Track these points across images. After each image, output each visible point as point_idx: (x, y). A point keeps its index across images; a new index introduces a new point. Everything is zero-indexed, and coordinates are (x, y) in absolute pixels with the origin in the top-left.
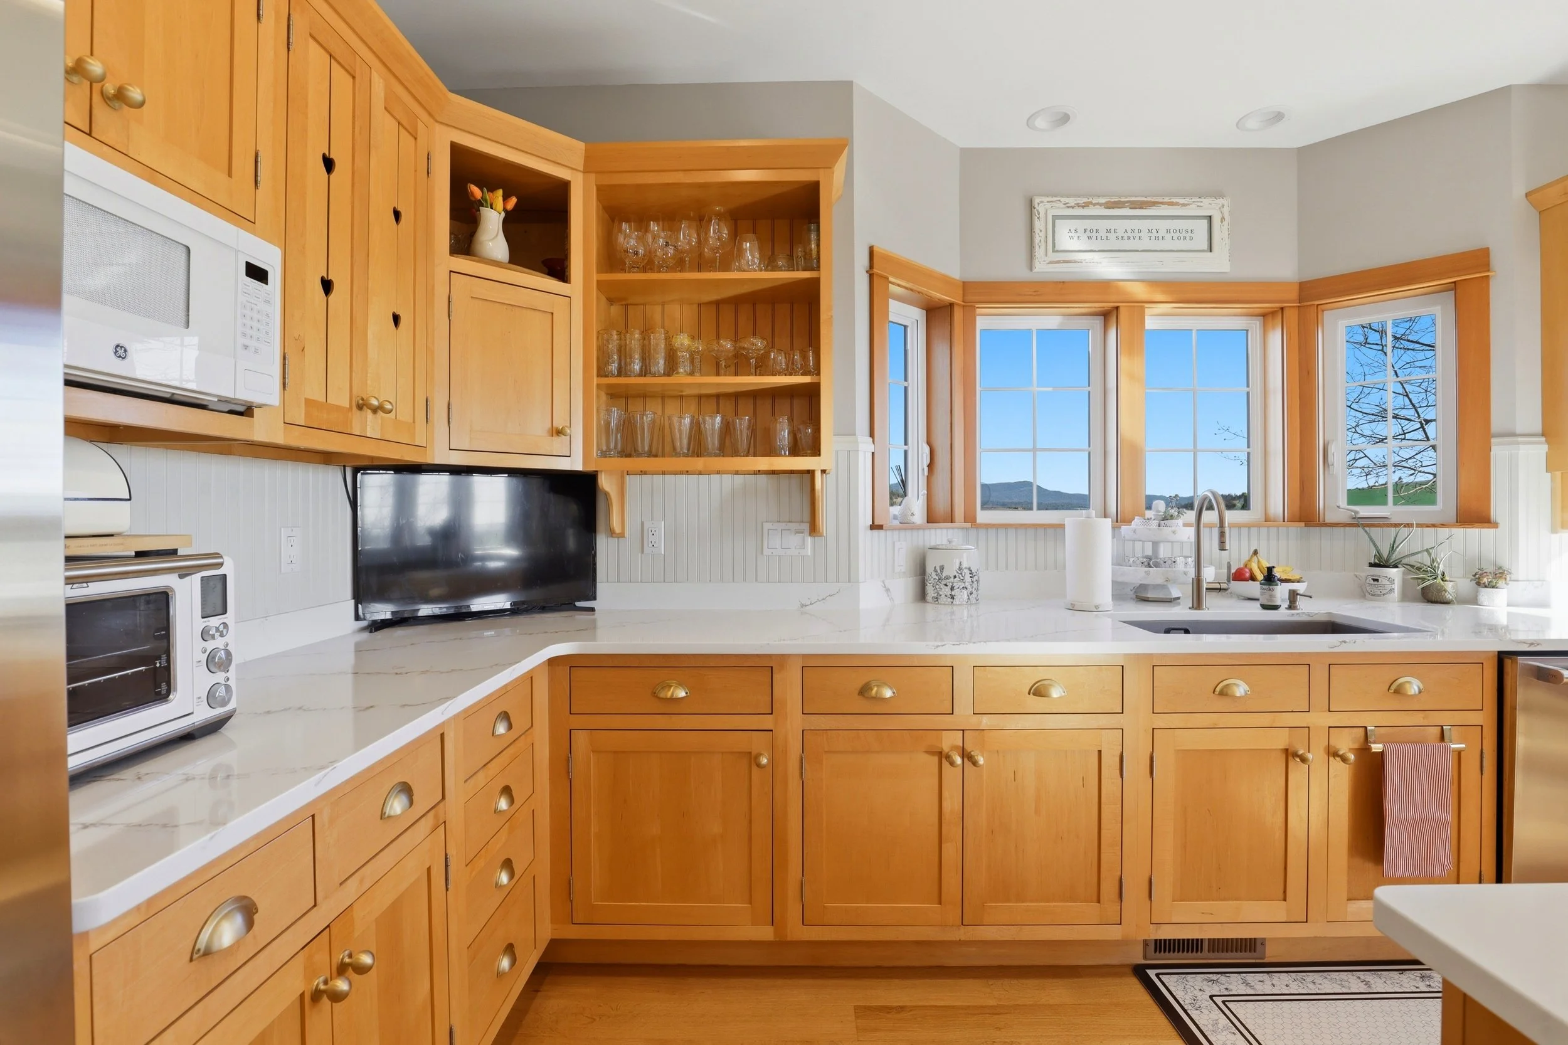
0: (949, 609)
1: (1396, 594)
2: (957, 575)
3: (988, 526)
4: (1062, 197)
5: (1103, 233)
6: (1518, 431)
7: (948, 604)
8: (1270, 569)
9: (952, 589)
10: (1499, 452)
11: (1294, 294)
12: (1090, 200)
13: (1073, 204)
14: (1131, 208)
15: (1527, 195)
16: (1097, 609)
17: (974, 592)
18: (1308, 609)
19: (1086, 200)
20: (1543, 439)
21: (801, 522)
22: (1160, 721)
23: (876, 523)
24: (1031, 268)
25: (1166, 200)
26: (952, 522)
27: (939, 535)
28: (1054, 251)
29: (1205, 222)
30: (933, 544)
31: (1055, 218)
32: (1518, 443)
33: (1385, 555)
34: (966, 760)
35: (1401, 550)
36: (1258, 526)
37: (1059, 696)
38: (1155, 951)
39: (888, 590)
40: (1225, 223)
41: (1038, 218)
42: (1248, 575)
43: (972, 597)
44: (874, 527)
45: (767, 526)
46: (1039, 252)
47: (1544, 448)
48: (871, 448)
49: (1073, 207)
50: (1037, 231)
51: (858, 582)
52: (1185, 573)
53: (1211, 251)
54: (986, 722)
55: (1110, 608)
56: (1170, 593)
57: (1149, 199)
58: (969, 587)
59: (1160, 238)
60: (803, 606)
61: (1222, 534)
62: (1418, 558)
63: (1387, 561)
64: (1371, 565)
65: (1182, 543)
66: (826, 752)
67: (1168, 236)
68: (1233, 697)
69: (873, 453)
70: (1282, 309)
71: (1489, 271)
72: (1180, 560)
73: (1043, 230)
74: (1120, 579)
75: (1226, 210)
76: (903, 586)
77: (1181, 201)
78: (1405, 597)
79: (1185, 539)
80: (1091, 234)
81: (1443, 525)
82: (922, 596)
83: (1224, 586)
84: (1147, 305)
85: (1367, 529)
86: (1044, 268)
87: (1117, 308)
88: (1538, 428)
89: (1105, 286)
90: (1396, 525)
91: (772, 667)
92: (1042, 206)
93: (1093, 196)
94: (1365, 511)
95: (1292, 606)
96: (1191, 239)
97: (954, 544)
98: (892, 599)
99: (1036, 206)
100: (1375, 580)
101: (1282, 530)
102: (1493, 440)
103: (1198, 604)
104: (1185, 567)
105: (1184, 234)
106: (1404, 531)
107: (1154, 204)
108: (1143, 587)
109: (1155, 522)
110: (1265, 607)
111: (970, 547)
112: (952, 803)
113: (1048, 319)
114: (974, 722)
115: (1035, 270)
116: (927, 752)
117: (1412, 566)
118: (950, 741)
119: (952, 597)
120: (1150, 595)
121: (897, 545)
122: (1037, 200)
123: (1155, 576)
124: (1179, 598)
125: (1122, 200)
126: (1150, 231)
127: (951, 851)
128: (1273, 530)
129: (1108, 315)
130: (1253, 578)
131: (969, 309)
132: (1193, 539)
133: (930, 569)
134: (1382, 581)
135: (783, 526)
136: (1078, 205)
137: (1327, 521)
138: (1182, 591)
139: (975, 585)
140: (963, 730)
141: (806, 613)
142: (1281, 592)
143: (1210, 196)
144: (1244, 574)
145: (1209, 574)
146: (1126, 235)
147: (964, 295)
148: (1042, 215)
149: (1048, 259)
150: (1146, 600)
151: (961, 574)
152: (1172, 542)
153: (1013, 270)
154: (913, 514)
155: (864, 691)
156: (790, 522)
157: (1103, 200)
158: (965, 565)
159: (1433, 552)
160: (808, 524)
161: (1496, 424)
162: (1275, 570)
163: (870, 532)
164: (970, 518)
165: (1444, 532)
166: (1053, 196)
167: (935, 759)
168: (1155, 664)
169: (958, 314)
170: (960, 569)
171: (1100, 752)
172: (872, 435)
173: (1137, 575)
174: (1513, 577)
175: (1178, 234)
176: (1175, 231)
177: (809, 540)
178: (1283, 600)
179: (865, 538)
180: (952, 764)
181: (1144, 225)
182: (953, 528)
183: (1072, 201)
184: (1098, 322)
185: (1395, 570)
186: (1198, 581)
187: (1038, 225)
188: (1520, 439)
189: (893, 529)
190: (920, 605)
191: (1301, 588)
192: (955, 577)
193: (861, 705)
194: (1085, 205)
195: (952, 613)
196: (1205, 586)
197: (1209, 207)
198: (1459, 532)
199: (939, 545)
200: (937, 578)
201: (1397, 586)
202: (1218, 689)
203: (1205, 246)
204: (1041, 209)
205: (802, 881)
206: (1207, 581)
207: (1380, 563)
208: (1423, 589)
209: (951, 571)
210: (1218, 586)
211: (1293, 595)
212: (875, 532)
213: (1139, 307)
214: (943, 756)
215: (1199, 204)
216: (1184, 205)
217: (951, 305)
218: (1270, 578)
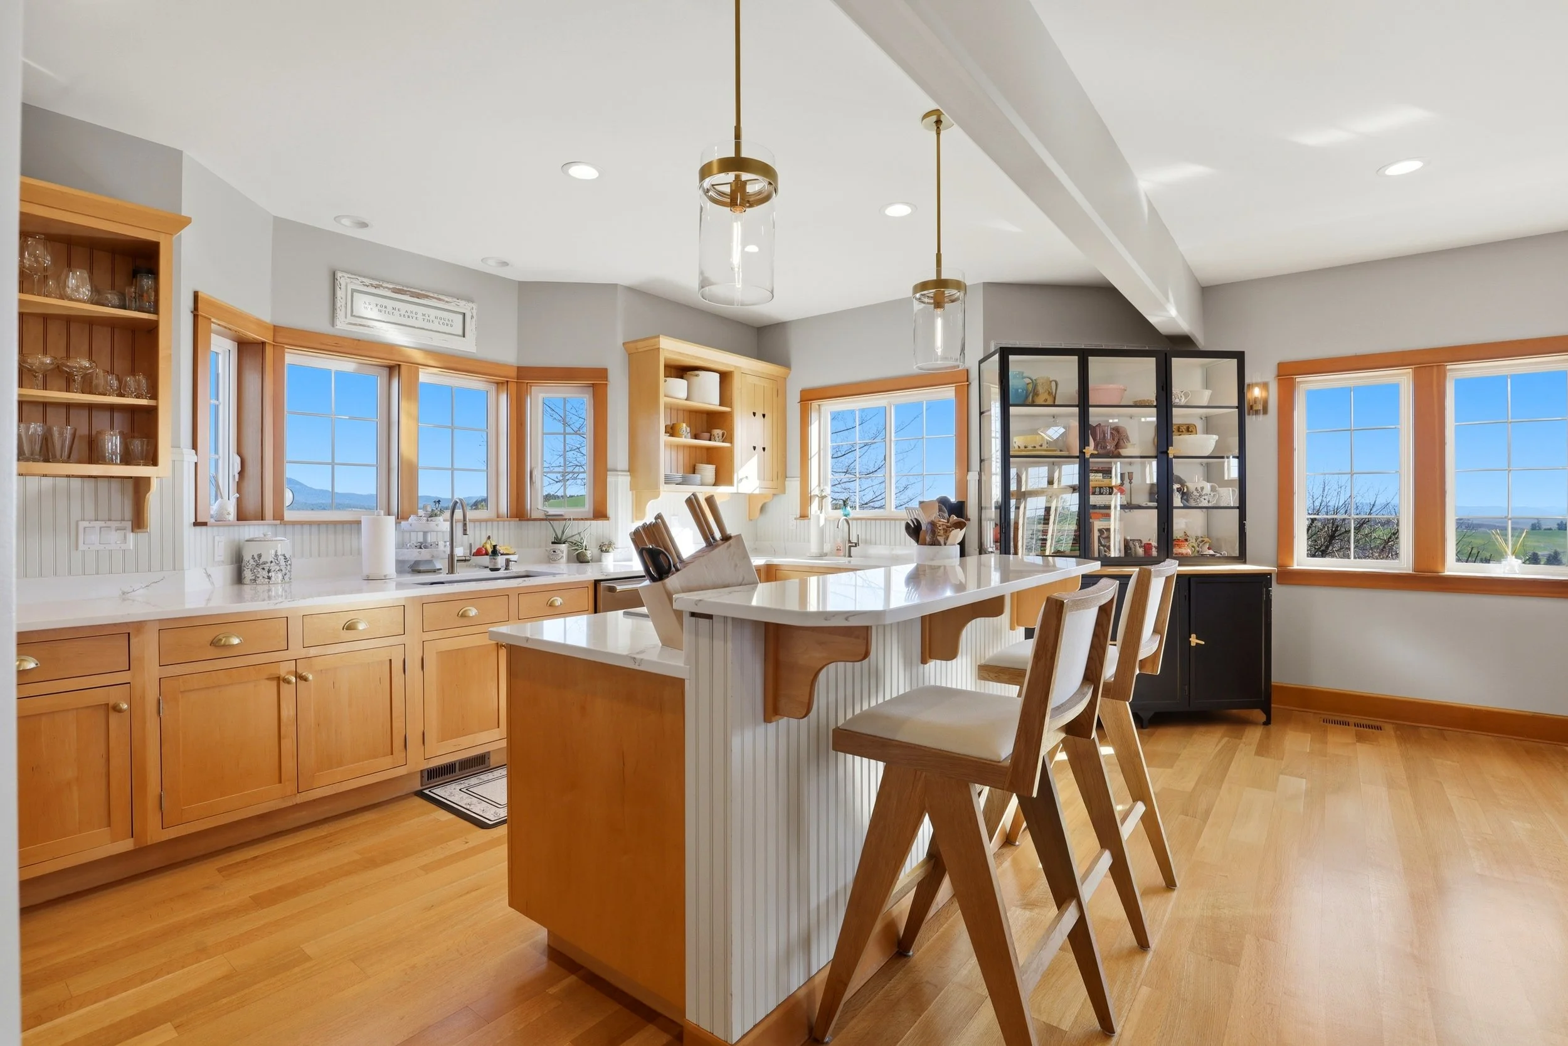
0: (266, 587)
1: (564, 559)
2: (273, 560)
3: (294, 523)
4: (360, 276)
5: (389, 309)
6: (618, 469)
7: (266, 584)
8: (495, 546)
9: (269, 571)
10: (611, 479)
11: (514, 374)
12: (381, 283)
13: (368, 284)
14: (411, 296)
15: (624, 344)
16: (384, 578)
17: (288, 573)
18: (515, 569)
19: (378, 283)
20: (628, 473)
21: (122, 520)
22: (426, 636)
23: (198, 521)
24: (333, 324)
25: (436, 296)
26: (262, 520)
27: (251, 530)
28: (352, 315)
29: (461, 317)
30: (247, 538)
31: (353, 291)
32: (618, 475)
33: (559, 537)
34: (298, 680)
35: (568, 533)
36: (492, 520)
37: (364, 628)
38: (428, 780)
39: (209, 576)
40: (474, 320)
41: (340, 288)
42: (484, 552)
43: (287, 578)
44: (196, 524)
45: (82, 524)
46: (340, 314)
47: (629, 478)
48: (194, 459)
49: (368, 286)
50: (339, 298)
51: (183, 570)
52: (444, 552)
53: (464, 337)
54: (313, 652)
55: (395, 576)
56: (435, 567)
57: (424, 293)
58: (283, 569)
59: (431, 321)
60: (124, 593)
61: (465, 525)
62: (573, 538)
63: (560, 540)
64: (553, 543)
65: (443, 532)
66: (181, 692)
67: (436, 321)
68: (469, 616)
69: (196, 463)
70: (507, 381)
71: (607, 381)
72: (441, 543)
73: (344, 297)
74: (401, 558)
75: (474, 311)
76: (223, 573)
77: (446, 299)
78: (569, 560)
79: (444, 529)
80: (382, 309)
81: (586, 519)
82: (239, 579)
83: (467, 558)
84: (420, 367)
85: (551, 522)
86: (343, 326)
87: (399, 365)
88: (627, 469)
89: (391, 348)
90: (565, 519)
91: (129, 633)
92: (343, 279)
93: (384, 281)
94: (552, 511)
95: (507, 569)
96: (451, 326)
97: (267, 537)
98: (212, 583)
99: (339, 278)
100: (554, 552)
101: (506, 523)
102: (608, 473)
103: (451, 570)
104: (444, 548)
105: (447, 322)
106: (569, 522)
107: (427, 297)
108: (417, 563)
109: (425, 518)
110: (492, 570)
111: (283, 538)
112: (288, 711)
113: (346, 365)
114: (303, 653)
115: (337, 327)
116: (268, 679)
117: (572, 543)
118: (284, 670)
119: (269, 578)
120: (422, 568)
121: (217, 538)
122: (339, 275)
123: (425, 555)
124: (441, 569)
125: (405, 289)
126: (424, 315)
127: (288, 745)
128: (501, 523)
129: (393, 369)
130: (487, 554)
131: (279, 347)
132: (449, 529)
133: (247, 557)
134: (558, 552)
135: (102, 524)
136: (372, 285)
137: (533, 517)
138: (442, 564)
139: (289, 567)
140: (296, 660)
141: (129, 599)
142: (501, 561)
143: (465, 300)
144: (481, 552)
145: (459, 552)
146: (406, 314)
147: (274, 336)
148: (343, 287)
149: (348, 321)
150: (419, 572)
151: (277, 560)
152: (437, 532)
153: (317, 323)
154: (229, 514)
155: (215, 643)
156: (110, 520)
157: (391, 286)
158: (279, 553)
159: (582, 535)
160: (130, 523)
161: (610, 465)
162: (498, 547)
163: (193, 528)
164: (279, 516)
165: (589, 522)
166: (352, 274)
167: (275, 683)
168: (423, 602)
169: (269, 351)
170: (276, 555)
171: (391, 660)
172: (195, 446)
173: (413, 555)
174: (616, 546)
175: (443, 321)
176: (441, 319)
177: (131, 536)
178: (502, 567)
179: (190, 534)
180: (289, 682)
181: (420, 310)
182: (263, 525)
183: (367, 281)
184: (385, 372)
185: (564, 545)
186: (452, 556)
187: (340, 294)
188: (619, 473)
189: (212, 526)
190: (236, 587)
191: (512, 558)
192: (271, 562)
193: (213, 652)
194: (377, 287)
195: (269, 590)
196: (456, 559)
197: (464, 306)
198: (594, 522)
199: (256, 538)
200: (254, 563)
201: (565, 555)
202: (460, 613)
203: (461, 333)
204: (342, 281)
205: (161, 795)
206: (458, 555)
207: (557, 541)
208: (578, 554)
209: (268, 556)
210: (464, 558)
211: (508, 561)
212: (198, 528)
213: (415, 365)
214: (279, 680)
215: (458, 304)
216: (447, 302)
217: (263, 343)
218: (495, 552)
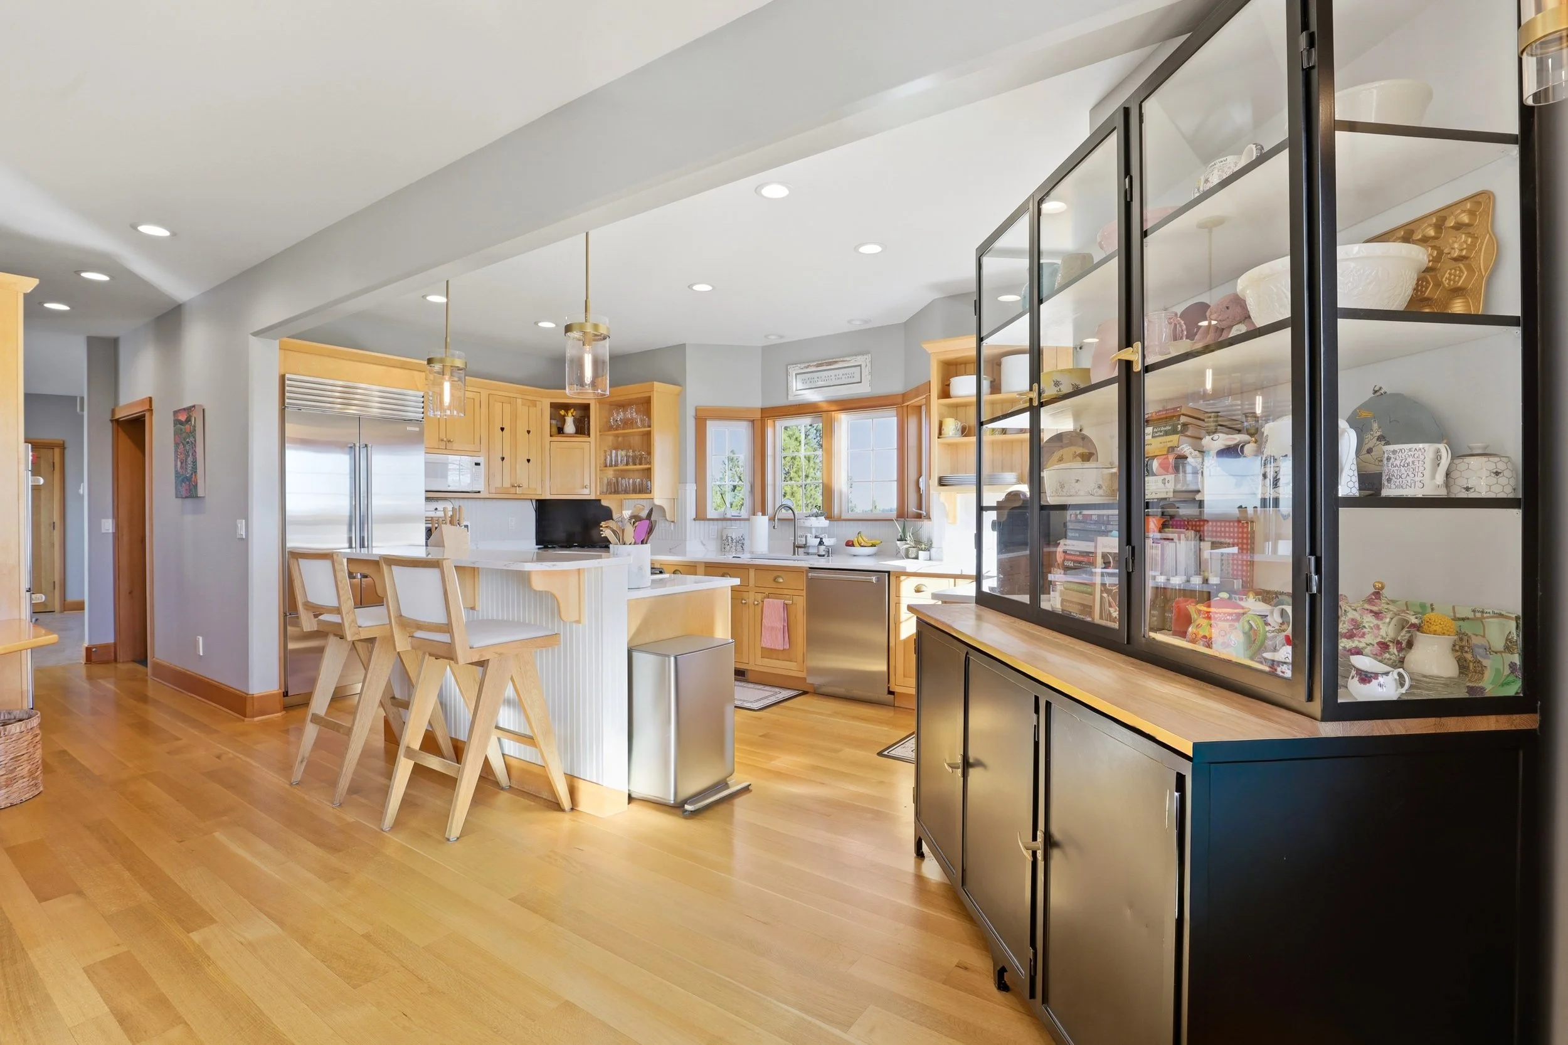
4: (799, 364)
5: (813, 379)
11: (899, 400)
12: (811, 364)
14: (827, 365)
19: (808, 364)
23: (698, 518)
24: (788, 399)
25: (843, 359)
28: (795, 390)
29: (858, 368)
31: (796, 374)
33: (902, 535)
39: (704, 544)
40: (866, 367)
41: (790, 376)
44: (695, 519)
46: (790, 391)
48: (695, 488)
49: (803, 369)
50: (790, 382)
53: (863, 382)
57: (834, 360)
59: (840, 378)
63: (903, 538)
67: (843, 377)
69: (696, 490)
75: (868, 361)
76: (713, 543)
80: (805, 380)
82: (722, 548)
84: (833, 412)
86: (793, 398)
89: (815, 404)
92: (791, 369)
93: (812, 361)
96: (853, 377)
98: (707, 546)
99: (789, 369)
105: (849, 375)
107: (836, 362)
110: (820, 556)
121: (711, 527)
122: (790, 367)
125: (824, 362)
126: (836, 375)
131: (763, 421)
133: (724, 537)
136: (804, 367)
143: (860, 354)
146: (826, 379)
147: (761, 415)
148: (791, 374)
149: (792, 395)
153: (778, 401)
157: (815, 363)
163: (693, 521)
166: (794, 365)
172: (697, 482)
176: (845, 374)
179: (691, 524)
181: (833, 373)
183: (802, 366)
187: (789, 379)
194: (807, 367)
196: (796, 545)
197: (860, 360)
203: (860, 380)
204: (790, 371)
207: (900, 539)
211: (828, 550)
212: (697, 521)
215: (855, 360)
216: (849, 360)
